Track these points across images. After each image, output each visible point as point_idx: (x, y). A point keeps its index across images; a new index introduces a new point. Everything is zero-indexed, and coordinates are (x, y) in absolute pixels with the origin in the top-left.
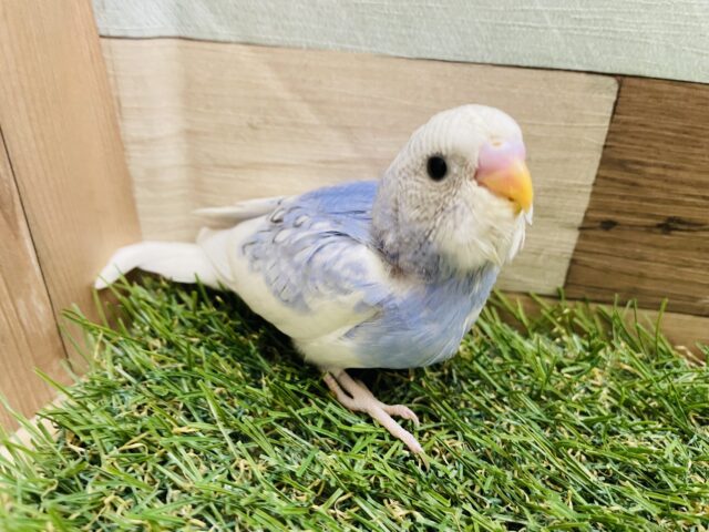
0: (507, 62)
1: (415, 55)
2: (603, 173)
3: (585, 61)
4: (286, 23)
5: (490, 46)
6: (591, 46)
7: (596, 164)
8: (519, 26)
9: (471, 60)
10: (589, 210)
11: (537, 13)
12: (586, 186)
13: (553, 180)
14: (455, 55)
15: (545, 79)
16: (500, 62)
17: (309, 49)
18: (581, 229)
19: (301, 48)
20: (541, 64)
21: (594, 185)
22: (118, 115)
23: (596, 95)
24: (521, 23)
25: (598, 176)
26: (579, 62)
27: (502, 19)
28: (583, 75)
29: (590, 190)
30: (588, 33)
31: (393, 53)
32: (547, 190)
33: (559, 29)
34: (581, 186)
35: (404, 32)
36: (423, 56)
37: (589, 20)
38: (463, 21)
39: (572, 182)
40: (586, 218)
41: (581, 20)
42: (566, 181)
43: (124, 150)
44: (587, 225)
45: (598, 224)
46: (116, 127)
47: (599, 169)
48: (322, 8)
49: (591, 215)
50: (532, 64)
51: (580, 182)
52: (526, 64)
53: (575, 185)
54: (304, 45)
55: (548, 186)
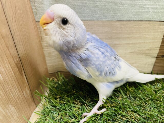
0: (140, 20)
1: (117, 20)
2: (162, 44)
3: (159, 19)
4: (83, 15)
5: (135, 16)
6: (160, 15)
7: (161, 42)
8: (143, 11)
9: (131, 20)
10: (159, 53)
11: (147, 8)
12: (158, 48)
13: (150, 47)
14: (127, 19)
15: (149, 23)
16: (138, 20)
17: (89, 20)
18: (156, 58)
19: (87, 20)
20: (148, 20)
21: (160, 47)
22: (41, 41)
23: (161, 26)
24: (143, 10)
25: (161, 45)
26: (157, 19)
27: (139, 10)
28: (158, 22)
29: (159, 49)
30: (159, 12)
31: (111, 20)
32: (148, 49)
33: (153, 11)
34: (157, 48)
35: (114, 14)
36: (118, 20)
37: (160, 9)
38: (129, 11)
39: (155, 47)
40: (158, 55)
41: (158, 9)
42: (153, 47)
43: (43, 49)
44: (158, 57)
45: (161, 56)
46: (41, 43)
47: (161, 43)
48: (93, 10)
49: (159, 54)
50: (146, 20)
51: (156, 47)
52: (144, 20)
53: (156, 48)
54: (88, 20)
55: (149, 48)
